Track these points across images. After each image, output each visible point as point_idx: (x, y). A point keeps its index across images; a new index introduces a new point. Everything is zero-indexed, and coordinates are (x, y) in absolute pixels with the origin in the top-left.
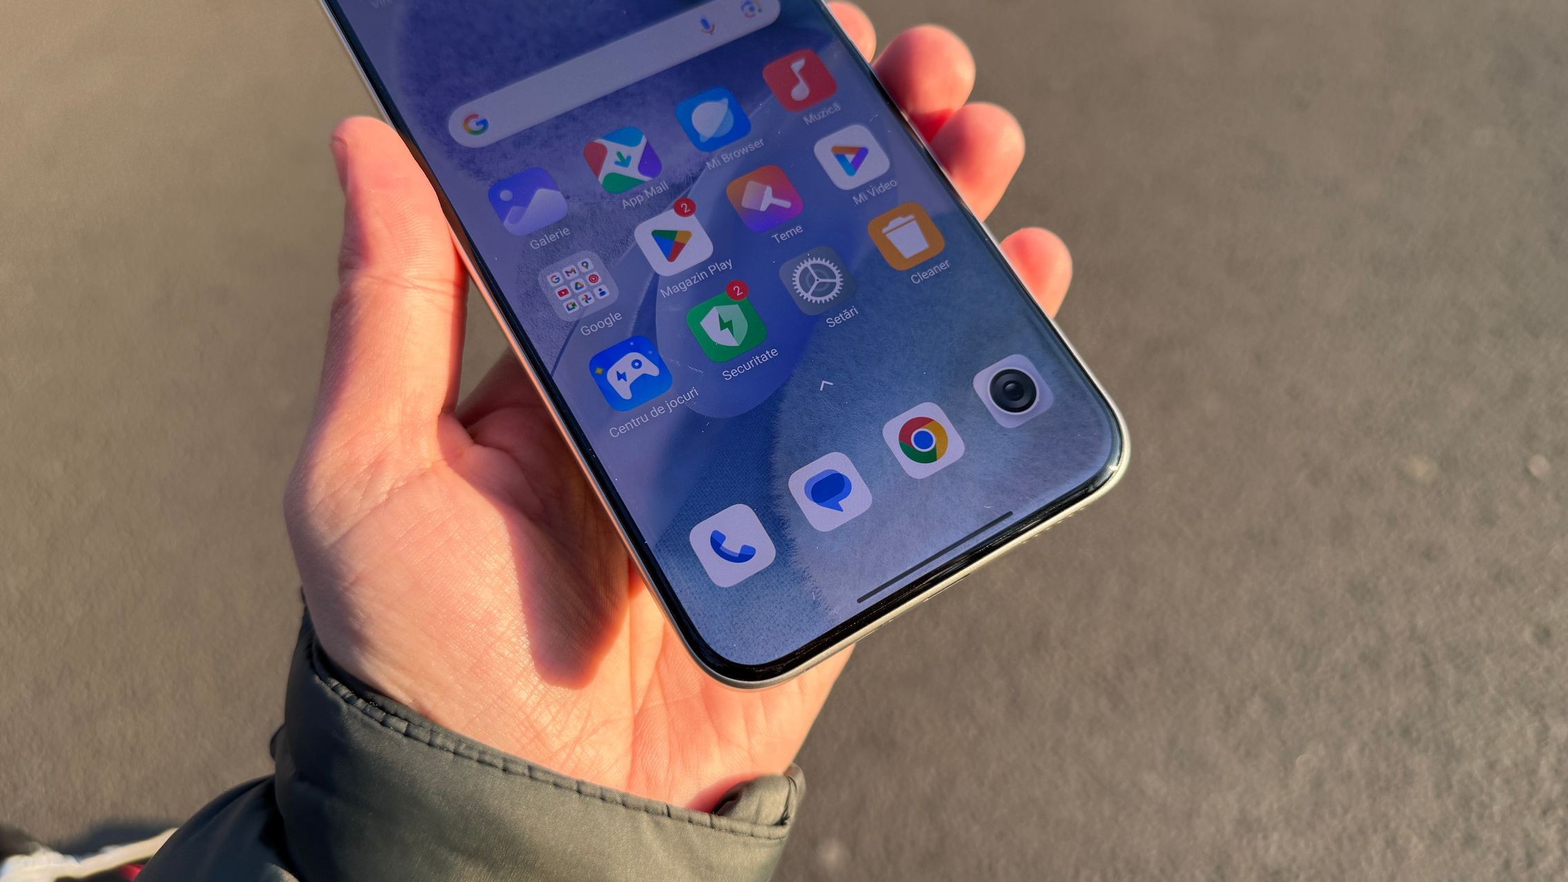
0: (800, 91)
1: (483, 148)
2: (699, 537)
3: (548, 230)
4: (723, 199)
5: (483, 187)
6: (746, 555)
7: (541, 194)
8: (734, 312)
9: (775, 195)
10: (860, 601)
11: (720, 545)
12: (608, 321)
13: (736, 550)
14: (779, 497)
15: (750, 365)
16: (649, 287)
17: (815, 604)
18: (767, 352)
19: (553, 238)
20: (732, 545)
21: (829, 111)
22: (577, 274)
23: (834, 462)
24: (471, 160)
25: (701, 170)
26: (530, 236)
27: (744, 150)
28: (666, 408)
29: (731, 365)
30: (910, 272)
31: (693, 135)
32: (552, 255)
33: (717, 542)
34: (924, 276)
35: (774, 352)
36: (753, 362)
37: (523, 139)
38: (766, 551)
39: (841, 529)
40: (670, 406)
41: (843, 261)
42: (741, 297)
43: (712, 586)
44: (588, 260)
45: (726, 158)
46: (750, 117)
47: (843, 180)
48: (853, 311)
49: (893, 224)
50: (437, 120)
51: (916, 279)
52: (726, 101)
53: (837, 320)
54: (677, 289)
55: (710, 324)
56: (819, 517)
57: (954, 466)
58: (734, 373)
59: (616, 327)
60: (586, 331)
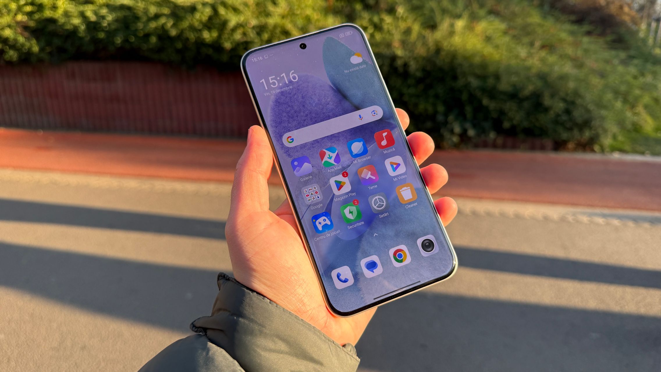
0: (384, 143)
1: (291, 147)
2: (334, 274)
3: (306, 176)
4: (356, 174)
5: (290, 160)
6: (346, 281)
7: (306, 165)
8: (354, 209)
9: (371, 175)
10: (374, 299)
11: (339, 277)
12: (319, 206)
13: (343, 279)
14: (357, 266)
15: (356, 226)
16: (331, 198)
17: (362, 298)
18: (361, 222)
19: (307, 178)
20: (342, 278)
21: (391, 150)
22: (312, 190)
23: (374, 258)
24: (287, 151)
25: (352, 164)
26: (301, 177)
27: (365, 159)
28: (330, 235)
29: (350, 225)
30: (406, 204)
31: (351, 152)
32: (306, 183)
33: (338, 276)
34: (409, 206)
35: (363, 223)
36: (357, 225)
37: (303, 146)
38: (351, 281)
39: (373, 278)
40: (332, 234)
41: (387, 198)
42: (357, 205)
43: (335, 288)
44: (316, 187)
45: (359, 160)
46: (368, 149)
47: (391, 173)
48: (387, 214)
49: (403, 189)
50: (280, 136)
51: (407, 207)
52: (362, 142)
53: (382, 216)
54: (339, 199)
55: (346, 211)
56: (368, 273)
57: (406, 265)
58: (351, 227)
59: (321, 208)
60: (312, 208)
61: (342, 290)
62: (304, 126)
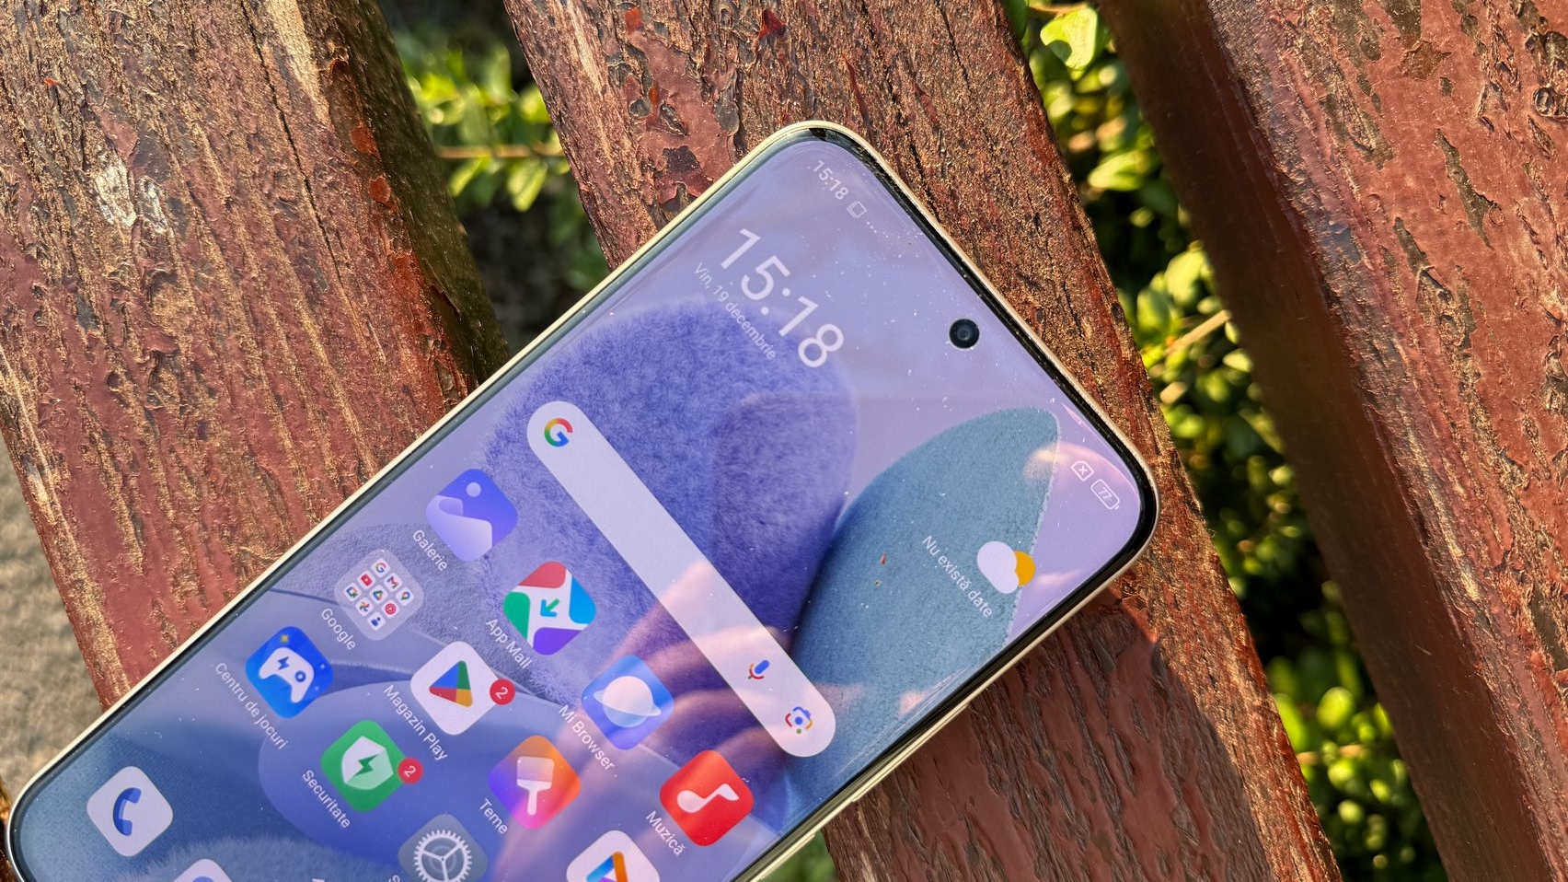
1: (529, 448)
2: (131, 777)
3: (440, 546)
4: (523, 735)
5: (478, 461)
6: (122, 826)
9: (540, 794)
11: (127, 799)
12: (343, 636)
13: (126, 816)
14: (188, 852)
15: (325, 799)
16: (392, 673)
18: (344, 816)
19: (432, 553)
20: (129, 811)
21: (670, 841)
24: (511, 439)
25: (556, 702)
26: (428, 529)
27: (594, 747)
28: (259, 717)
29: (320, 779)
32: (410, 557)
33: (129, 795)
35: (345, 823)
36: (329, 803)
37: (552, 490)
38: (129, 846)
40: (261, 721)
42: (403, 776)
44: (412, 598)
45: (579, 728)
46: (640, 745)
47: (578, 873)
50: (555, 389)
54: (397, 702)
55: (364, 748)
58: (313, 783)
59: (340, 645)
60: (327, 614)
61: (89, 823)
62: (633, 463)
